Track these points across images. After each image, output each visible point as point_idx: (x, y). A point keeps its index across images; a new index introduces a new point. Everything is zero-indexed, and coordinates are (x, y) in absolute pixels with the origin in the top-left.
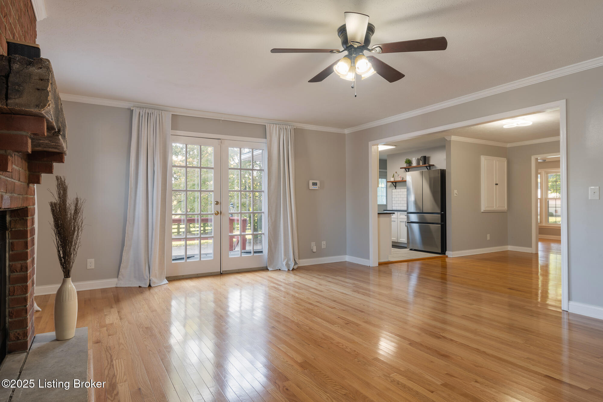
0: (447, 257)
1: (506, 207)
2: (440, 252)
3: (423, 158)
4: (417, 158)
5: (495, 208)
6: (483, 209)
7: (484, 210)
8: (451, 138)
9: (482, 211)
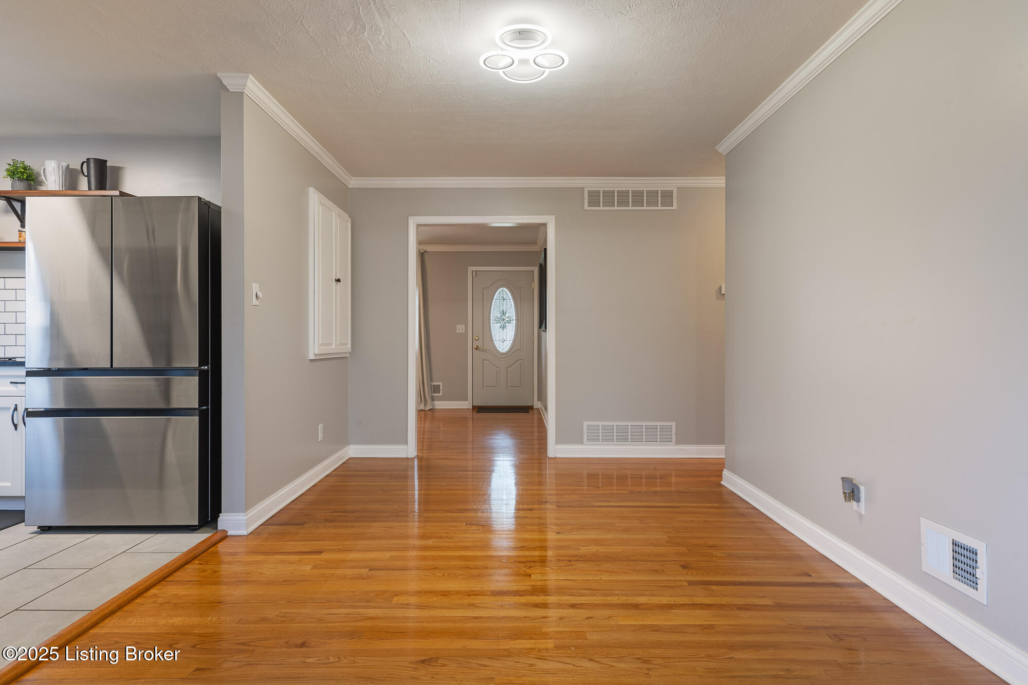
0: (225, 537)
1: (349, 346)
2: (196, 522)
3: (92, 165)
4: (64, 164)
5: (334, 346)
6: (313, 351)
7: (316, 353)
8: (245, 85)
9: (312, 357)
